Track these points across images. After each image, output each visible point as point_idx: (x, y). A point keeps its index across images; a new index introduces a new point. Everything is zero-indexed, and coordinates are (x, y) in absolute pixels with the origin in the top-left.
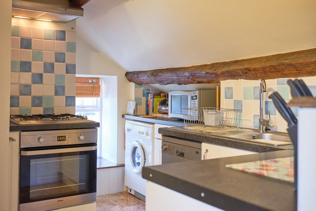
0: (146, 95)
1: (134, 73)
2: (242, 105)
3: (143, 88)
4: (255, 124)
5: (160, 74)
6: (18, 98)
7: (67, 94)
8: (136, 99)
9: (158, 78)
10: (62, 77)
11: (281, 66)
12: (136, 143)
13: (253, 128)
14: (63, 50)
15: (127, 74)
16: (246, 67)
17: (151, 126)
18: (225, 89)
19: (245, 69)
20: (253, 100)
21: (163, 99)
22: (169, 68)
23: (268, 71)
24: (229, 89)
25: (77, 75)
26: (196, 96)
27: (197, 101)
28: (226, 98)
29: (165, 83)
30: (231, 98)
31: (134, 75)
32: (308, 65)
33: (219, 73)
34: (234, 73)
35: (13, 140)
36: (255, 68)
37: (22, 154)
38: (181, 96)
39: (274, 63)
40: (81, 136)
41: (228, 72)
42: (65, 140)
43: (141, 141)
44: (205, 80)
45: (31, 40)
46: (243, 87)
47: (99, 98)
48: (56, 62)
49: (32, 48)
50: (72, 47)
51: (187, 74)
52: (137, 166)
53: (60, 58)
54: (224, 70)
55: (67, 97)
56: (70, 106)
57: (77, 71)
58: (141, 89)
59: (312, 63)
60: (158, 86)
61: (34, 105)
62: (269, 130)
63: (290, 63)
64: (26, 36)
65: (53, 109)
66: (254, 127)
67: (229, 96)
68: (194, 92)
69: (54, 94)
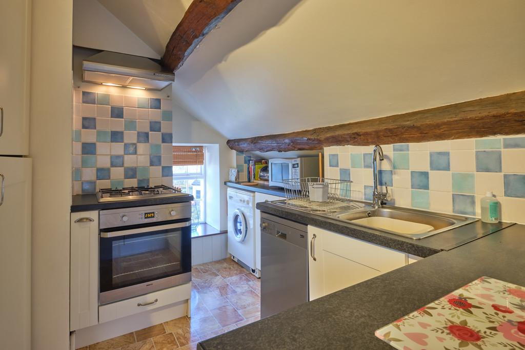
0: (247, 162)
1: (235, 141)
2: (349, 174)
3: (244, 155)
4: (366, 196)
5: (260, 141)
6: (109, 170)
7: (163, 164)
8: (238, 166)
9: (258, 146)
10: (158, 146)
11: (400, 129)
12: (237, 210)
13: (364, 201)
14: (158, 119)
15: (229, 142)
16: (355, 131)
17: (252, 194)
18: (329, 156)
19: (353, 134)
20: (363, 169)
21: (264, 165)
22: (269, 134)
23: (383, 135)
24: (334, 157)
25: (174, 144)
26: (298, 164)
27: (298, 169)
28: (330, 166)
29: (265, 150)
30: (337, 166)
31: (235, 143)
32: (438, 126)
33: (322, 139)
34: (340, 139)
35: (91, 221)
36: (367, 132)
37: (101, 236)
38: (282, 163)
39: (390, 126)
40: (172, 211)
41: (333, 137)
42: (154, 217)
43: (243, 209)
44: (307, 147)
45: (123, 108)
46: (351, 154)
47: (203, 166)
48: (151, 131)
49: (124, 117)
50: (168, 116)
51: (287, 141)
52: (239, 235)
53: (155, 127)
54: (328, 135)
55: (163, 168)
56: (167, 176)
57: (173, 140)
58: (243, 156)
59: (444, 124)
60: (258, 153)
61: (126, 177)
62: (385, 204)
63: (413, 125)
64: (117, 104)
65: (148, 180)
66: (365, 199)
67: (334, 164)
68: (295, 160)
69: (149, 165)
